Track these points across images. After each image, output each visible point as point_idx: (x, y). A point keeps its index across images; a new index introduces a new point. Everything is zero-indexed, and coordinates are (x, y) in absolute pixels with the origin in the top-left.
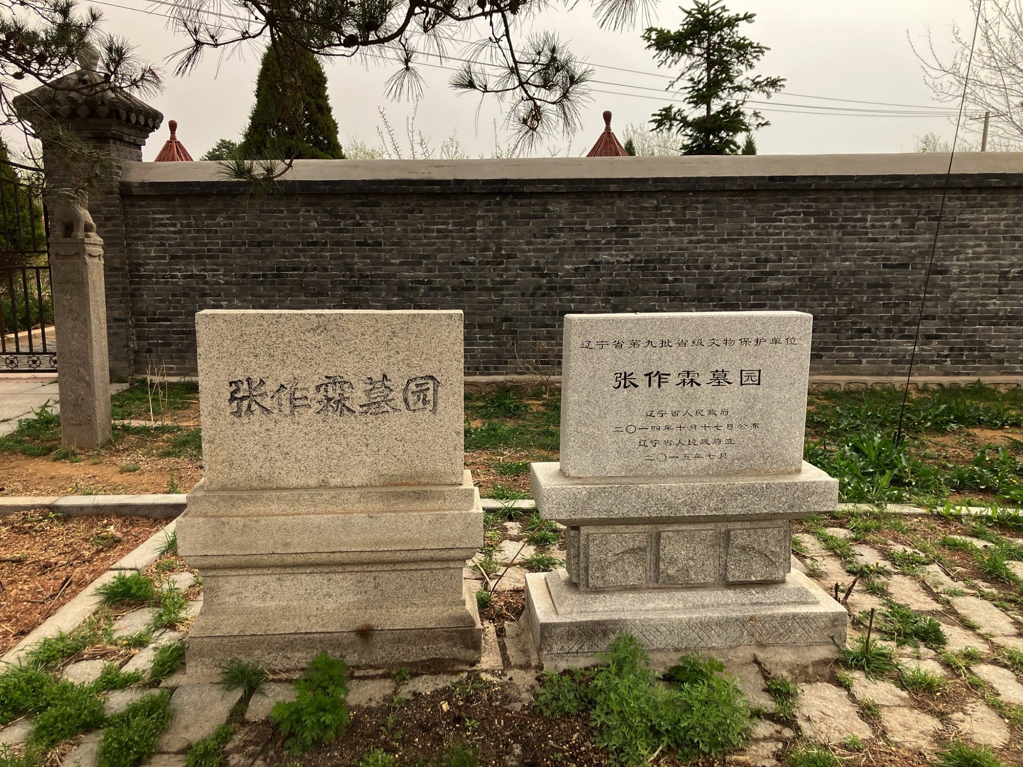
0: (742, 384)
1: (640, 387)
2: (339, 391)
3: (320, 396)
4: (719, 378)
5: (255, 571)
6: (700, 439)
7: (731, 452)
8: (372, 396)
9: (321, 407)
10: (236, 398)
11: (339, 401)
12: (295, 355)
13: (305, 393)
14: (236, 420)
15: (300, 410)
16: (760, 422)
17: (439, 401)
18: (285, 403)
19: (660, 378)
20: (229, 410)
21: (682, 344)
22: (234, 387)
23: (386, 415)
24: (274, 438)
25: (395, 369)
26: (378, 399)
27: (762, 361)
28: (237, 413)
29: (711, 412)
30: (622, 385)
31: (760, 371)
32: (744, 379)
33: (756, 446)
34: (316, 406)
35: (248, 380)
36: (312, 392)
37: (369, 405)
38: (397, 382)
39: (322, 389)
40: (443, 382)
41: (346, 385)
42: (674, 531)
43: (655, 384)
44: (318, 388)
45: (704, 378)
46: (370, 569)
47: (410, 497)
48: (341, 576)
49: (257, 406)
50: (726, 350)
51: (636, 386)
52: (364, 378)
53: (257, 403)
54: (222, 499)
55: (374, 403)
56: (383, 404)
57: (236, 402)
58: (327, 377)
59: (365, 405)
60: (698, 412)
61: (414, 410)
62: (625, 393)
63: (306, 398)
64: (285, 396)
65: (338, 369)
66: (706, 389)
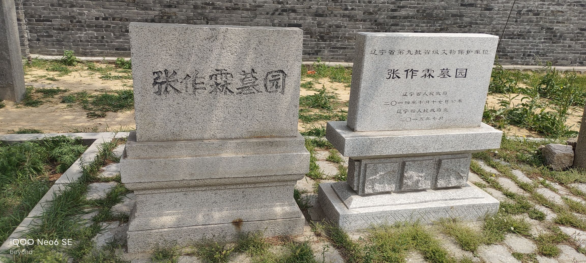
0: (456, 77)
1: (401, 78)
2: (224, 79)
3: (212, 82)
4: (445, 73)
5: (170, 190)
6: (430, 109)
7: (445, 116)
8: (245, 83)
9: (212, 89)
10: (157, 83)
11: (224, 85)
12: (197, 55)
13: (202, 80)
14: (157, 97)
15: (199, 91)
16: (463, 99)
17: (286, 86)
18: (190, 86)
19: (413, 73)
20: (153, 90)
21: (427, 52)
22: (156, 76)
23: (253, 95)
24: (183, 108)
25: (260, 65)
26: (249, 85)
27: (468, 64)
28: (159, 93)
29: (438, 93)
30: (392, 77)
31: (467, 69)
32: (458, 74)
33: (459, 113)
34: (209, 88)
35: (166, 71)
36: (207, 80)
37: (242, 88)
38: (260, 74)
39: (213, 78)
40: (289, 75)
41: (229, 75)
42: (412, 161)
43: (409, 77)
44: (211, 77)
45: (436, 73)
46: (240, 187)
47: (266, 145)
48: (223, 191)
49: (171, 88)
50: (451, 57)
51: (399, 77)
52: (240, 71)
53: (171, 86)
54: (149, 147)
55: (246, 87)
56: (251, 88)
57: (157, 85)
58: (216, 70)
59: (240, 88)
60: (431, 94)
61: (270, 92)
62: (393, 82)
63: (203, 83)
64: (190, 82)
65: (224, 65)
66: (437, 79)
